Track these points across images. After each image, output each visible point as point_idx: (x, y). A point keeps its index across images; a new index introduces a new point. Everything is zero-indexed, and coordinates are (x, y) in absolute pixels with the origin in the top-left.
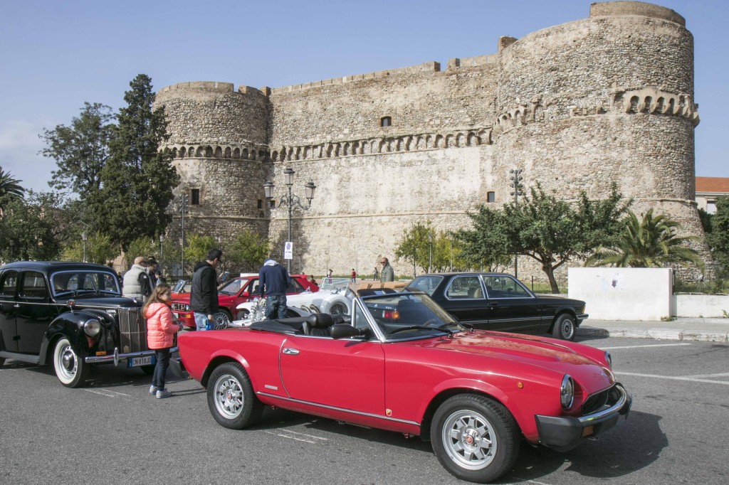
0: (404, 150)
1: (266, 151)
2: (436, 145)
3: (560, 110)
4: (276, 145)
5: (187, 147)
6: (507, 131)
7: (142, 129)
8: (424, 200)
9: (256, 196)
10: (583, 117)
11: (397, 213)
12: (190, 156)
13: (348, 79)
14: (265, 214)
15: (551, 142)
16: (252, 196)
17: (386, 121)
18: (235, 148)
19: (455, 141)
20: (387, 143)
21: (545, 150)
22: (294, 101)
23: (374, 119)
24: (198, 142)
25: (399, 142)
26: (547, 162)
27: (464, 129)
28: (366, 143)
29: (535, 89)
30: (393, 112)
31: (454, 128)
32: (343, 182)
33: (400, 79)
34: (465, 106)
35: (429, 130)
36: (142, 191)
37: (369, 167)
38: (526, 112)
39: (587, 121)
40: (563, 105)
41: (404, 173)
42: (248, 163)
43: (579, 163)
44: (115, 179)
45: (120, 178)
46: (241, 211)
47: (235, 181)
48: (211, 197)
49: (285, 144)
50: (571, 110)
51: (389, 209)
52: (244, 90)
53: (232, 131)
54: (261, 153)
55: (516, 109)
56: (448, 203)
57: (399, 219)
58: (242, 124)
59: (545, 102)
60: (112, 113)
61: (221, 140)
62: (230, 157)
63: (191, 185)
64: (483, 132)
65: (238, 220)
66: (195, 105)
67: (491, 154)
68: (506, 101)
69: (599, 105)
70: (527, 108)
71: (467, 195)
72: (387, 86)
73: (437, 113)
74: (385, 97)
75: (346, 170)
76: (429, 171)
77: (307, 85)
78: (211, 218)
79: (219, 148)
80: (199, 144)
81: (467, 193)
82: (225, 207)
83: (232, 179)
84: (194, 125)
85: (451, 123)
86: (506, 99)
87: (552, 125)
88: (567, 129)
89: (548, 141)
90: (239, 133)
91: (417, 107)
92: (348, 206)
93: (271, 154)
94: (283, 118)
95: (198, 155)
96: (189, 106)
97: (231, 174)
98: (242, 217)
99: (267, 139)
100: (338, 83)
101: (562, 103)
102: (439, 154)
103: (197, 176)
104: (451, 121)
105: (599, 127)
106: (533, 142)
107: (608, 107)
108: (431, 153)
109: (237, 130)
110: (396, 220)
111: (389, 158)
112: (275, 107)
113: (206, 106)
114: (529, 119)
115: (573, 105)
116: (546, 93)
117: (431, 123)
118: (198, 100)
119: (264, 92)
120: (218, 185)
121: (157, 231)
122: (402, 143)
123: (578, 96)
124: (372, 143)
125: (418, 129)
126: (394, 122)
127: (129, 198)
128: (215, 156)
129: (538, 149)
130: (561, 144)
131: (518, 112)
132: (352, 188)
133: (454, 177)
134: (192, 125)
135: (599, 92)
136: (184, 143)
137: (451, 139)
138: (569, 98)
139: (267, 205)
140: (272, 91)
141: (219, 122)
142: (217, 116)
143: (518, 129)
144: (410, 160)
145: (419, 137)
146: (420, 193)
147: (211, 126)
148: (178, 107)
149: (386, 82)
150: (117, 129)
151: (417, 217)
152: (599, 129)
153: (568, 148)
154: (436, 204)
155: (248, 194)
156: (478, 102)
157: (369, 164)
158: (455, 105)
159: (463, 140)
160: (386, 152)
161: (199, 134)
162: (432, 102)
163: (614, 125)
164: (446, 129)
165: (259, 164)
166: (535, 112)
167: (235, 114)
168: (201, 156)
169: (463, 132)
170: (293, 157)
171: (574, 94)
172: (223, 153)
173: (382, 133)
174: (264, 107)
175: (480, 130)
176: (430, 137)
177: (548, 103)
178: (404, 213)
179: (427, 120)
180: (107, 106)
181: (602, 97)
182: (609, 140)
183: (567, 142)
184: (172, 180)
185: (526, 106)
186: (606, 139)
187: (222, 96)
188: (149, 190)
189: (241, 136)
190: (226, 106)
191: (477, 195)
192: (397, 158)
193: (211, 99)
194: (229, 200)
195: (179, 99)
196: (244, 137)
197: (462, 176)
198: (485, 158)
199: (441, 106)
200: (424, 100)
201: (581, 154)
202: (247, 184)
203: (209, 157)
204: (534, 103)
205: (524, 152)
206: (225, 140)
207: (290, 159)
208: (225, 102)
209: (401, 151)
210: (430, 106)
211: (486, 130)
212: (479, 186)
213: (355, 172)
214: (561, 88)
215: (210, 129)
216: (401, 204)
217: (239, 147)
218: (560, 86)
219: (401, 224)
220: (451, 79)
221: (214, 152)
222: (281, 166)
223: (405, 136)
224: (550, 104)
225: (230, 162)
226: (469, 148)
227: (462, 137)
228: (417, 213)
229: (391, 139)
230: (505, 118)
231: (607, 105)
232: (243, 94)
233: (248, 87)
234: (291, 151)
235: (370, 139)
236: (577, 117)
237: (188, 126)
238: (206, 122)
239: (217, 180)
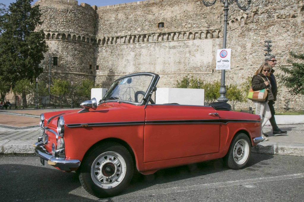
0: (171, 40)
1: (95, 39)
2: (189, 38)
3: (269, 16)
4: (100, 36)
5: (51, 34)
6: (234, 28)
7: (25, 17)
8: (182, 66)
9: (89, 63)
10: (283, 20)
11: (166, 73)
12: (53, 38)
13: (140, 3)
14: (93, 73)
15: (263, 33)
16: (87, 63)
17: (161, 25)
18: (78, 36)
19: (199, 36)
20: (162, 36)
21: (260, 38)
22: (110, 13)
23: (155, 24)
24: (58, 31)
25: (168, 36)
26: (260, 44)
27: (204, 30)
28: (150, 36)
29: (254, 4)
30: (165, 20)
31: (199, 29)
32: (137, 56)
33: (169, 3)
34: (204, 18)
35: (185, 29)
36: (25, 52)
37: (152, 48)
38: (247, 18)
39: (285, 22)
40: (271, 13)
41: (171, 52)
42: (85, 44)
43: (280, 45)
44: (7, 44)
45: (10, 43)
46: (81, 70)
47: (78, 54)
48: (65, 62)
49: (105, 36)
50: (275, 16)
51: (162, 71)
52: (84, 5)
53: (77, 26)
54: (92, 40)
55: (241, 16)
56: (194, 68)
57: (168, 76)
58: (82, 23)
59: (260, 11)
60: (5, 8)
61: (71, 30)
62: (75, 40)
63: (54, 55)
64: (214, 31)
65: (79, 75)
66: (56, 11)
67: (218, 43)
68: (233, 13)
69: (292, 13)
70: (248, 15)
71: (205, 64)
72: (163, 7)
73: (189, 21)
74: (161, 12)
75: (139, 50)
76: (185, 51)
77: (118, 5)
78: (64, 73)
79: (69, 35)
80: (58, 32)
81: (205, 63)
82: (72, 67)
83: (76, 52)
84: (55, 21)
85: (197, 27)
86: (233, 12)
87: (264, 24)
88: (273, 26)
89: (261, 33)
90: (80, 28)
91: (178, 18)
92: (139, 69)
93: (97, 41)
94: (104, 22)
95: (57, 38)
96: (53, 11)
97: (76, 50)
98: (81, 73)
99: (95, 32)
100: (135, 4)
101: (270, 12)
102: (190, 42)
103: (57, 50)
104: (197, 26)
105: (292, 25)
106: (251, 34)
107: (297, 14)
108: (186, 42)
109: (79, 26)
110: (166, 77)
111: (163, 44)
112: (100, 16)
113: (62, 12)
114: (249, 21)
115: (277, 13)
116: (260, 6)
117: (186, 26)
118: (58, 8)
119: (94, 8)
120: (68, 55)
121: (34, 76)
122: (170, 36)
123: (280, 8)
124: (153, 36)
125: (179, 29)
126: (165, 25)
127: (16, 56)
128: (67, 39)
129: (255, 38)
130: (269, 34)
131: (243, 17)
132: (142, 59)
133: (198, 55)
134: (54, 22)
135: (292, 6)
136: (49, 31)
137: (197, 35)
138: (274, 9)
139: (94, 68)
140: (98, 8)
141: (70, 21)
142: (69, 18)
143: (242, 27)
144: (174, 45)
145: (180, 33)
146: (179, 63)
147: (65, 23)
148: (46, 11)
149: (162, 4)
150: (9, 16)
151: (178, 75)
152: (292, 27)
153: (273, 37)
154: (188, 69)
155: (85, 61)
156: (212, 16)
157: (152, 47)
158: (199, 17)
159: (203, 35)
160: (161, 41)
161: (58, 27)
162: (187, 15)
163: (300, 24)
164: (195, 29)
165: (91, 46)
166: (253, 17)
167: (78, 17)
168: (59, 39)
169: (204, 31)
170: (109, 43)
171: (278, 7)
172: (72, 38)
173: (159, 31)
174: (94, 16)
175: (213, 30)
176: (186, 33)
177: (262, 12)
178: (170, 73)
179: (184, 25)
180: (3, 4)
181: (294, 9)
182: (297, 32)
183: (273, 33)
184: (43, 48)
185: (247, 14)
186: (295, 32)
187: (71, 7)
188: (29, 52)
189: (81, 30)
190: (74, 13)
191: (210, 64)
192: (167, 44)
193: (66, 8)
194: (75, 64)
195: (47, 7)
196: (83, 30)
197: (203, 54)
198: (215, 45)
199: (191, 18)
200: (183, 14)
201: (281, 40)
202: (84, 56)
203: (64, 40)
204: (253, 12)
205: (246, 39)
206: (73, 31)
207: (107, 44)
208: (73, 10)
209: (169, 41)
210: (186, 17)
211: (216, 31)
212: (212, 60)
213: (144, 51)
214: (270, 4)
215: (64, 25)
216: (169, 68)
217: (80, 35)
218: (269, 3)
219: (169, 79)
220: (197, 4)
221: (67, 37)
222: (102, 47)
223: (172, 33)
224: (263, 12)
225: (75, 43)
226: (207, 40)
227: (203, 34)
228: (178, 73)
229: (164, 34)
230: (233, 22)
231: (296, 13)
232: (83, 7)
233: (86, 4)
234: (108, 39)
235: (152, 34)
236: (279, 19)
237: (52, 22)
238: (62, 20)
239: (68, 52)
